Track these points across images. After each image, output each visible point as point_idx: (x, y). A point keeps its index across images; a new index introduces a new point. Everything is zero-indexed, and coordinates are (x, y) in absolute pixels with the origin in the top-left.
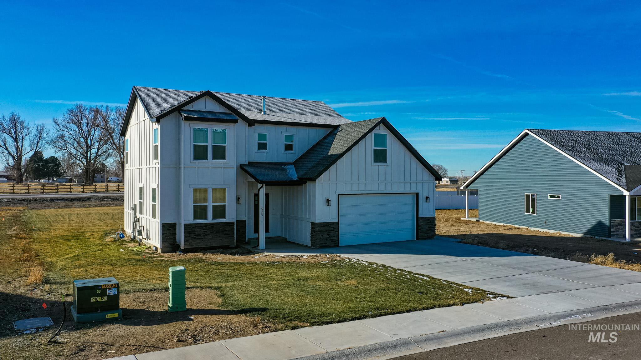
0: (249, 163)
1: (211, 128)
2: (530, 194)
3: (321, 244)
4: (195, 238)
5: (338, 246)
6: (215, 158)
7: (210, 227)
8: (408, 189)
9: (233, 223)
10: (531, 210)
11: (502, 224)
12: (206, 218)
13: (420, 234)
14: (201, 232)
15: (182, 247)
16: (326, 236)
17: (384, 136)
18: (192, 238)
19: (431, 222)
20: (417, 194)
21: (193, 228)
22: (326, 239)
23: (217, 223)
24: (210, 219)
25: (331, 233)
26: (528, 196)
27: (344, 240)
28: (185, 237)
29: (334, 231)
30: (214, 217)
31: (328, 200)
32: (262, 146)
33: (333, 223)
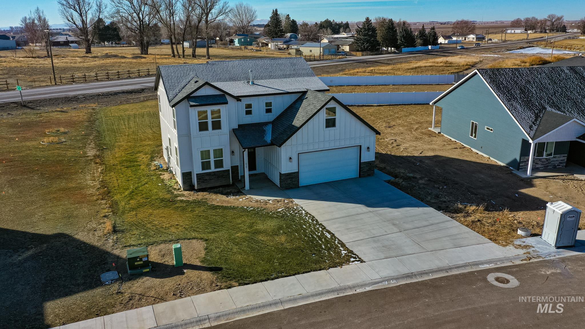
0: (239, 126)
1: (209, 109)
2: (475, 122)
3: (286, 187)
4: (204, 182)
5: (299, 187)
6: (213, 129)
7: (213, 174)
8: (353, 143)
9: (229, 170)
10: (474, 135)
11: (455, 140)
12: (210, 168)
13: (361, 173)
14: (207, 178)
15: (196, 188)
16: (289, 181)
17: (335, 108)
18: (202, 182)
19: (371, 164)
20: (361, 146)
21: (202, 175)
22: (290, 184)
23: (218, 171)
24: (213, 169)
25: (293, 179)
26: (473, 123)
27: (302, 182)
28: (197, 182)
29: (295, 178)
30: (216, 167)
31: (290, 158)
32: (249, 113)
33: (294, 173)
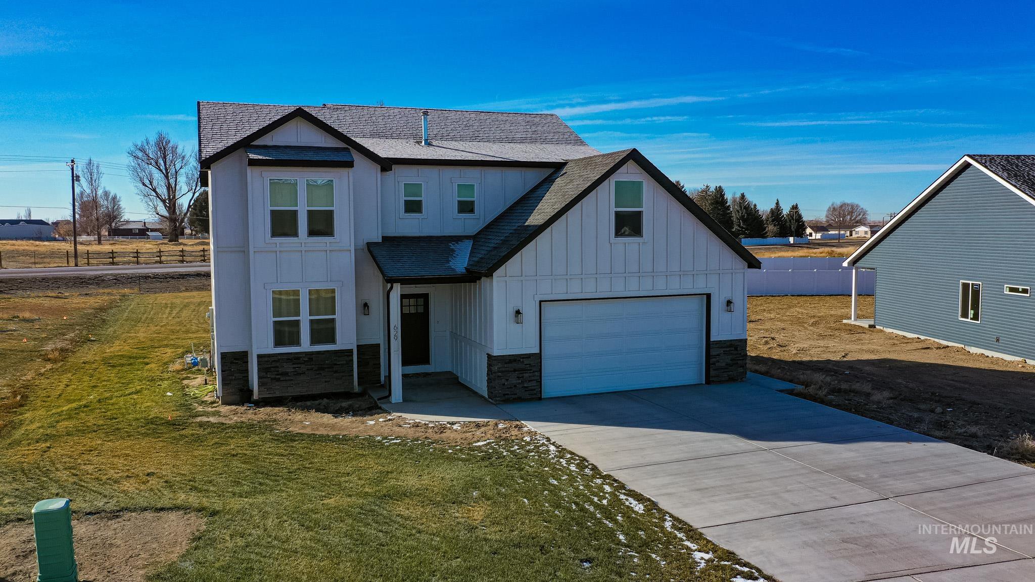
0: (385, 238)
1: (301, 177)
2: (971, 282)
3: (504, 395)
4: (278, 380)
5: (540, 399)
6: (312, 233)
7: (307, 359)
8: (688, 287)
9: (351, 351)
10: (971, 313)
11: (916, 336)
12: (297, 343)
13: (712, 373)
14: (288, 368)
15: (256, 396)
16: (513, 380)
17: (637, 185)
18: (272, 379)
19: (736, 349)
20: (709, 296)
21: (274, 361)
22: (515, 386)
23: (319, 353)
24: (305, 345)
25: (525, 374)
26: (966, 286)
27: (552, 385)
28: (259, 378)
29: (531, 370)
30: (314, 341)
31: (518, 312)
32: (413, 207)
33: (528, 356)
